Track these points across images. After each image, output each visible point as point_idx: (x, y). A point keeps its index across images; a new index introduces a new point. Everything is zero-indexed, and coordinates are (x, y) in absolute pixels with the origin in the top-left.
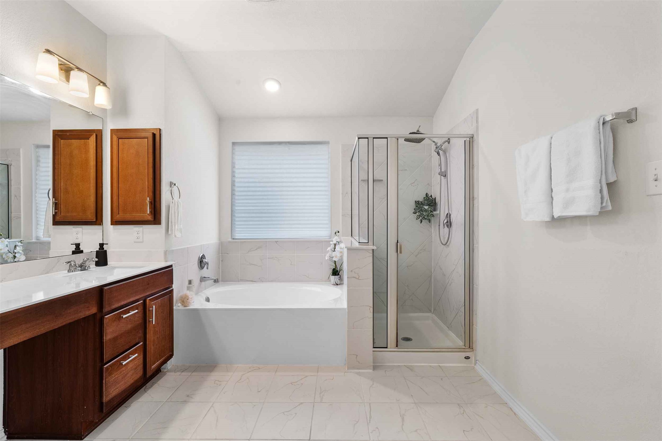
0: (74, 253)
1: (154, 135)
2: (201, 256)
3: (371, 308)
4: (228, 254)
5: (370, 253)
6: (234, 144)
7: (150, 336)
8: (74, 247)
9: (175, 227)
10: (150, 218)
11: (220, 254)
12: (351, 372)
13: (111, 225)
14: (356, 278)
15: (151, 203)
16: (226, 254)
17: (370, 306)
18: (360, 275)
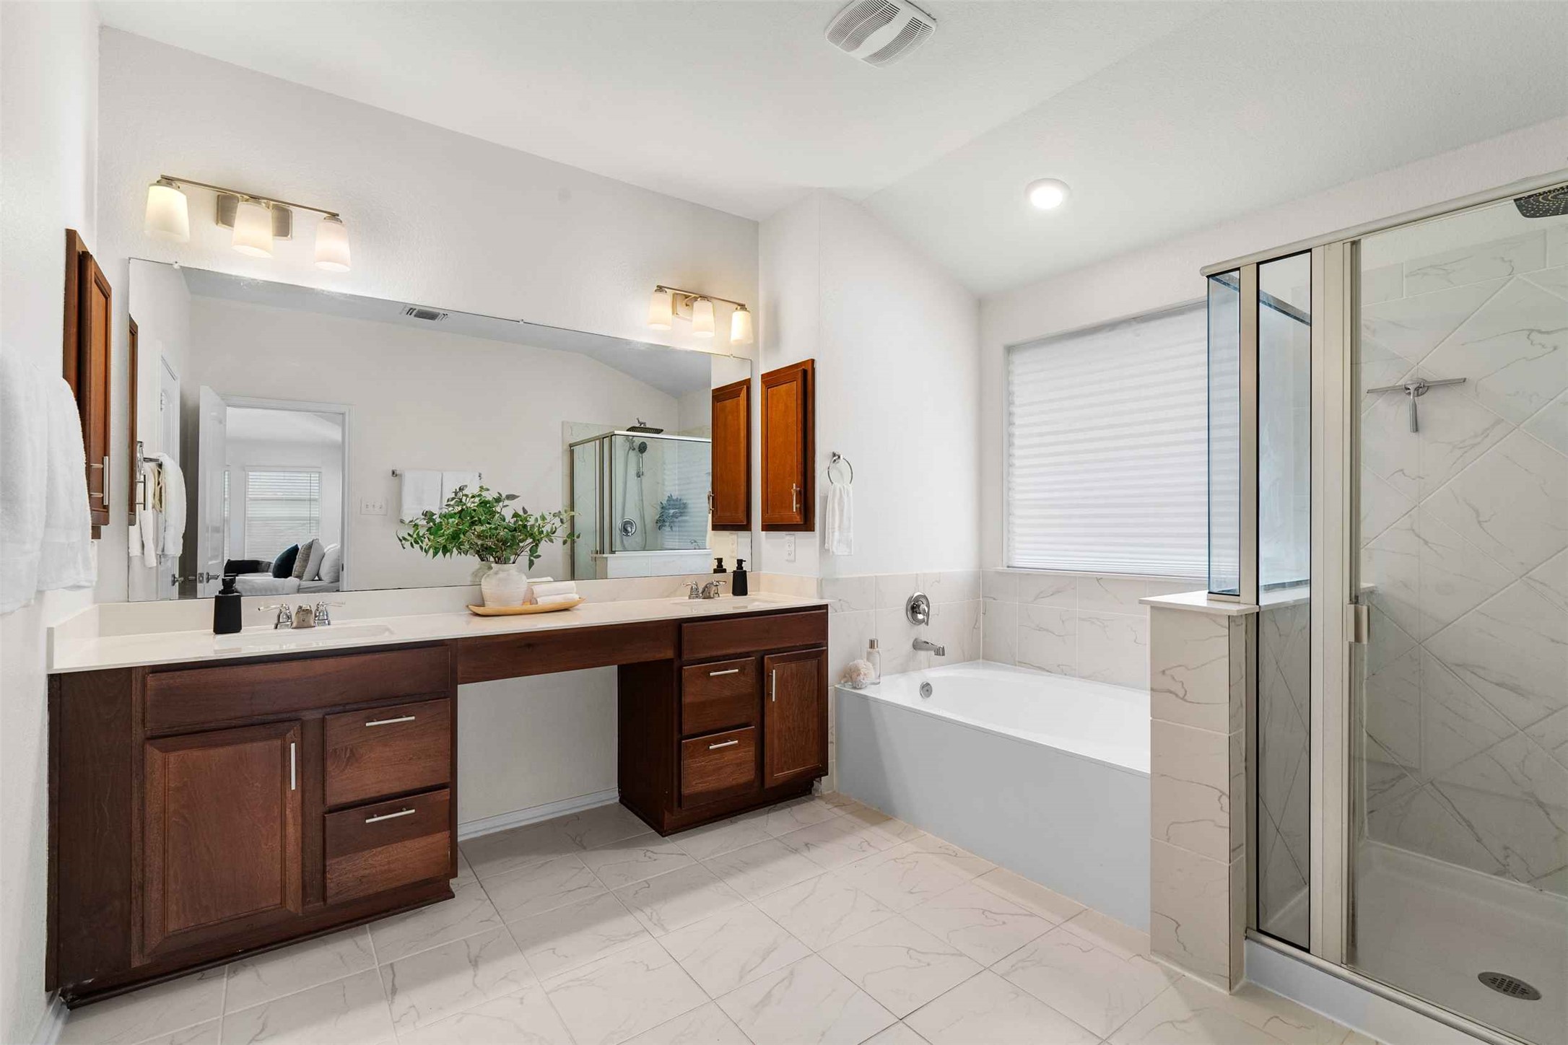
0: (715, 571)
1: (805, 372)
2: (915, 595)
3: (1224, 797)
4: (994, 599)
5: (1222, 626)
6: (1010, 350)
7: (772, 720)
8: (716, 563)
9: (833, 536)
10: (798, 519)
11: (981, 599)
12: (1157, 963)
13: (762, 530)
14: (1177, 695)
15: (799, 493)
16: (991, 600)
17: (1221, 792)
18: (1187, 690)
